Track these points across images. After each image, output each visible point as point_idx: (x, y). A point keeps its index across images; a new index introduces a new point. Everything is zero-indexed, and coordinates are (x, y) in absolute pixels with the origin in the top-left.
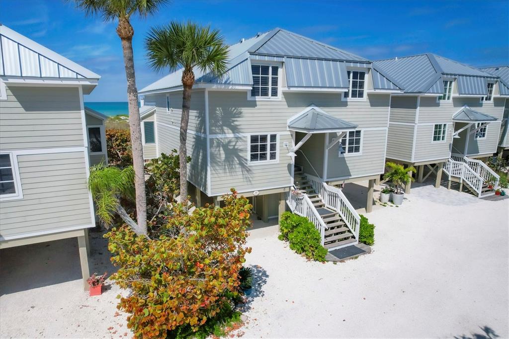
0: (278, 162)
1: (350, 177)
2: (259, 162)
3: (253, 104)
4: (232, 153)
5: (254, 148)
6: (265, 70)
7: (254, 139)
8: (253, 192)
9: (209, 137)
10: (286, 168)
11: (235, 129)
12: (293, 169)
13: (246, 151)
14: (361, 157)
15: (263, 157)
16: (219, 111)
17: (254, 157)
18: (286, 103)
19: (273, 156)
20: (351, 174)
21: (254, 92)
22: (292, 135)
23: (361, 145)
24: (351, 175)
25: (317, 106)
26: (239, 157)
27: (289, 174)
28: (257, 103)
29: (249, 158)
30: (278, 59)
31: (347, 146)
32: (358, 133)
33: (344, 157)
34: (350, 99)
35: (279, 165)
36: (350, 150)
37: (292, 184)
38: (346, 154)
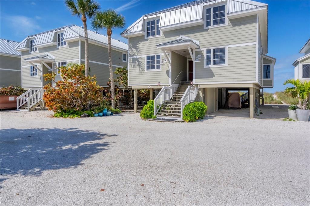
0: (161, 70)
2: (151, 70)
3: (147, 40)
5: (148, 63)
6: (153, 22)
7: (148, 58)
8: (148, 86)
9: (129, 58)
10: (166, 74)
12: (170, 74)
13: (144, 64)
14: (226, 68)
15: (153, 67)
17: (148, 68)
18: (164, 37)
19: (158, 67)
21: (148, 34)
22: (169, 55)
23: (226, 59)
27: (168, 77)
28: (149, 40)
29: (146, 68)
30: (158, 15)
31: (212, 60)
32: (223, 50)
33: (210, 68)
34: (212, 27)
35: (162, 72)
36: (215, 63)
37: (170, 83)
38: (212, 66)
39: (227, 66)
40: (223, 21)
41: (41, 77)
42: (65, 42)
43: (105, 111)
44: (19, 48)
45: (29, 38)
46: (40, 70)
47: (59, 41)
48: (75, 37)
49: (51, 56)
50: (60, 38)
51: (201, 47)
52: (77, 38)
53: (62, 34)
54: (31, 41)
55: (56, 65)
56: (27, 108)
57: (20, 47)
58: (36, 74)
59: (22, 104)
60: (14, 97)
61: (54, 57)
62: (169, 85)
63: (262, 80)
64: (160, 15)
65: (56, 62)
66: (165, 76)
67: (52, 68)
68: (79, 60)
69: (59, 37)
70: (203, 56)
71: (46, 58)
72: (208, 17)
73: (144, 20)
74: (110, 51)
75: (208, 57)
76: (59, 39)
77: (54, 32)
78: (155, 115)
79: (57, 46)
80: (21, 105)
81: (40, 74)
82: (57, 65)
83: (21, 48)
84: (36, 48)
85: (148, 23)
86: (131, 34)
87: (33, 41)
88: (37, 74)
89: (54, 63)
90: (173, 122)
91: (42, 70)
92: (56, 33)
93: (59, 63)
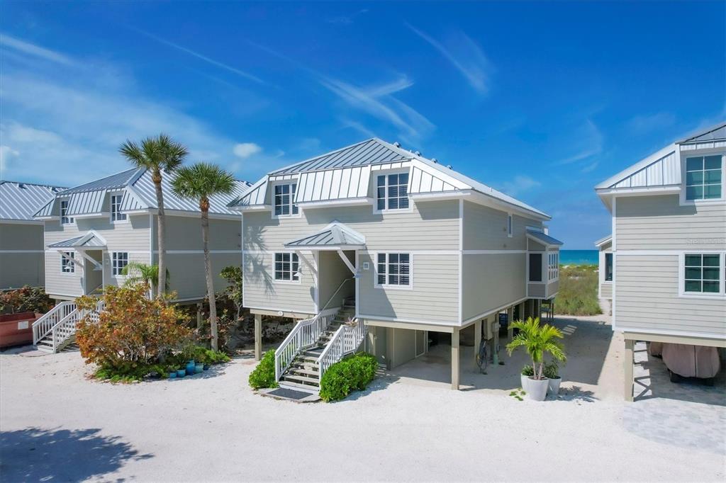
0: (300, 284)
1: (395, 320)
2: (282, 281)
3: (276, 223)
4: (260, 269)
5: (278, 266)
6: (286, 188)
7: (278, 257)
8: (278, 311)
9: (244, 252)
10: (309, 292)
11: (262, 247)
12: (316, 293)
13: (271, 269)
14: (410, 293)
15: (287, 276)
16: (250, 229)
17: (278, 276)
18: (306, 220)
19: (295, 277)
20: (397, 315)
21: (278, 211)
22: (314, 255)
23: (411, 275)
24: (396, 317)
25: (340, 222)
26: (265, 274)
27: (312, 300)
28: (280, 222)
29: (273, 275)
30: (294, 177)
31: (387, 274)
32: (405, 258)
33: (383, 290)
34: (386, 211)
35: (302, 288)
36: (393, 280)
37: (316, 312)
38: (386, 286)
39: (411, 289)
40: (405, 204)
41: (82, 279)
42: (125, 216)
43: (191, 365)
44: (39, 216)
45: (58, 197)
46: (80, 265)
47: (114, 210)
48: (141, 209)
49: (101, 238)
50: (116, 204)
51: (368, 248)
52: (144, 211)
53: (120, 197)
54: (63, 203)
55: (109, 258)
56: (51, 346)
57: (41, 215)
58: (73, 271)
59: (44, 336)
60: (27, 322)
61: (104, 242)
62: (315, 315)
63: (527, 283)
64: (298, 176)
65: (109, 252)
66: (307, 296)
67: (101, 264)
68: (150, 252)
69: (114, 202)
70: (372, 265)
71: (89, 245)
72: (380, 193)
73: (270, 183)
74: (206, 240)
75: (381, 269)
76: (114, 206)
77: (104, 192)
78: (277, 381)
79: (111, 219)
80: (41, 338)
81: (80, 272)
82: (111, 256)
83: (43, 216)
84: (72, 219)
85: (277, 189)
86: (248, 208)
87: (67, 202)
88: (75, 270)
89: (105, 252)
90: (299, 403)
91: (83, 264)
92: (107, 194)
93: (115, 254)
